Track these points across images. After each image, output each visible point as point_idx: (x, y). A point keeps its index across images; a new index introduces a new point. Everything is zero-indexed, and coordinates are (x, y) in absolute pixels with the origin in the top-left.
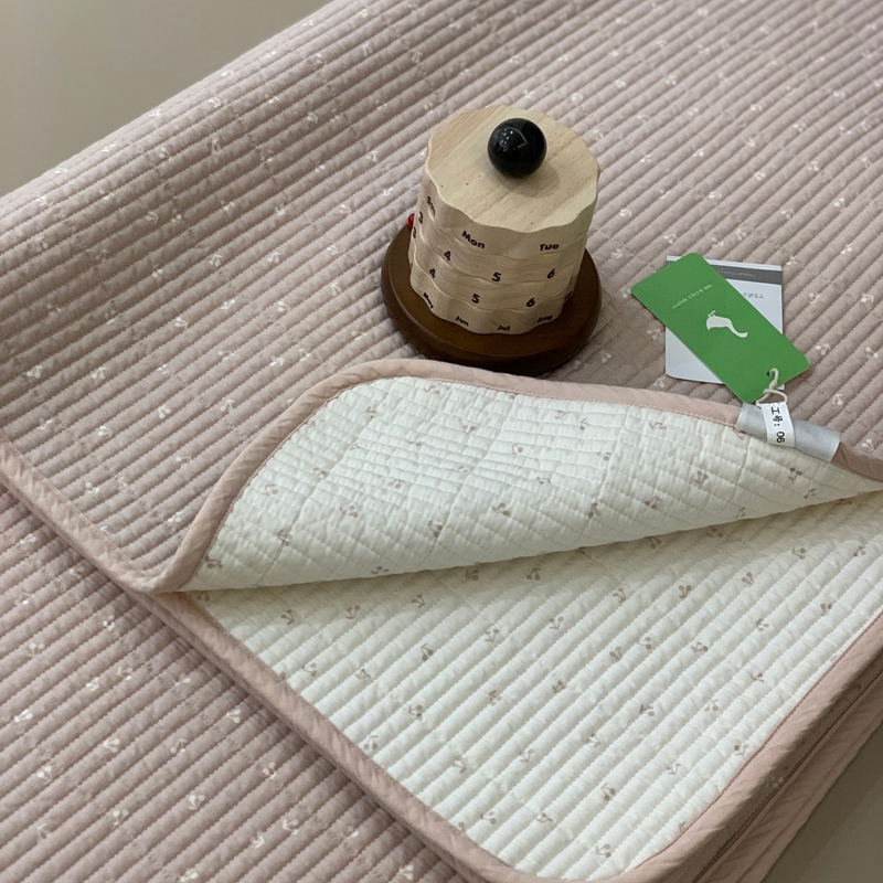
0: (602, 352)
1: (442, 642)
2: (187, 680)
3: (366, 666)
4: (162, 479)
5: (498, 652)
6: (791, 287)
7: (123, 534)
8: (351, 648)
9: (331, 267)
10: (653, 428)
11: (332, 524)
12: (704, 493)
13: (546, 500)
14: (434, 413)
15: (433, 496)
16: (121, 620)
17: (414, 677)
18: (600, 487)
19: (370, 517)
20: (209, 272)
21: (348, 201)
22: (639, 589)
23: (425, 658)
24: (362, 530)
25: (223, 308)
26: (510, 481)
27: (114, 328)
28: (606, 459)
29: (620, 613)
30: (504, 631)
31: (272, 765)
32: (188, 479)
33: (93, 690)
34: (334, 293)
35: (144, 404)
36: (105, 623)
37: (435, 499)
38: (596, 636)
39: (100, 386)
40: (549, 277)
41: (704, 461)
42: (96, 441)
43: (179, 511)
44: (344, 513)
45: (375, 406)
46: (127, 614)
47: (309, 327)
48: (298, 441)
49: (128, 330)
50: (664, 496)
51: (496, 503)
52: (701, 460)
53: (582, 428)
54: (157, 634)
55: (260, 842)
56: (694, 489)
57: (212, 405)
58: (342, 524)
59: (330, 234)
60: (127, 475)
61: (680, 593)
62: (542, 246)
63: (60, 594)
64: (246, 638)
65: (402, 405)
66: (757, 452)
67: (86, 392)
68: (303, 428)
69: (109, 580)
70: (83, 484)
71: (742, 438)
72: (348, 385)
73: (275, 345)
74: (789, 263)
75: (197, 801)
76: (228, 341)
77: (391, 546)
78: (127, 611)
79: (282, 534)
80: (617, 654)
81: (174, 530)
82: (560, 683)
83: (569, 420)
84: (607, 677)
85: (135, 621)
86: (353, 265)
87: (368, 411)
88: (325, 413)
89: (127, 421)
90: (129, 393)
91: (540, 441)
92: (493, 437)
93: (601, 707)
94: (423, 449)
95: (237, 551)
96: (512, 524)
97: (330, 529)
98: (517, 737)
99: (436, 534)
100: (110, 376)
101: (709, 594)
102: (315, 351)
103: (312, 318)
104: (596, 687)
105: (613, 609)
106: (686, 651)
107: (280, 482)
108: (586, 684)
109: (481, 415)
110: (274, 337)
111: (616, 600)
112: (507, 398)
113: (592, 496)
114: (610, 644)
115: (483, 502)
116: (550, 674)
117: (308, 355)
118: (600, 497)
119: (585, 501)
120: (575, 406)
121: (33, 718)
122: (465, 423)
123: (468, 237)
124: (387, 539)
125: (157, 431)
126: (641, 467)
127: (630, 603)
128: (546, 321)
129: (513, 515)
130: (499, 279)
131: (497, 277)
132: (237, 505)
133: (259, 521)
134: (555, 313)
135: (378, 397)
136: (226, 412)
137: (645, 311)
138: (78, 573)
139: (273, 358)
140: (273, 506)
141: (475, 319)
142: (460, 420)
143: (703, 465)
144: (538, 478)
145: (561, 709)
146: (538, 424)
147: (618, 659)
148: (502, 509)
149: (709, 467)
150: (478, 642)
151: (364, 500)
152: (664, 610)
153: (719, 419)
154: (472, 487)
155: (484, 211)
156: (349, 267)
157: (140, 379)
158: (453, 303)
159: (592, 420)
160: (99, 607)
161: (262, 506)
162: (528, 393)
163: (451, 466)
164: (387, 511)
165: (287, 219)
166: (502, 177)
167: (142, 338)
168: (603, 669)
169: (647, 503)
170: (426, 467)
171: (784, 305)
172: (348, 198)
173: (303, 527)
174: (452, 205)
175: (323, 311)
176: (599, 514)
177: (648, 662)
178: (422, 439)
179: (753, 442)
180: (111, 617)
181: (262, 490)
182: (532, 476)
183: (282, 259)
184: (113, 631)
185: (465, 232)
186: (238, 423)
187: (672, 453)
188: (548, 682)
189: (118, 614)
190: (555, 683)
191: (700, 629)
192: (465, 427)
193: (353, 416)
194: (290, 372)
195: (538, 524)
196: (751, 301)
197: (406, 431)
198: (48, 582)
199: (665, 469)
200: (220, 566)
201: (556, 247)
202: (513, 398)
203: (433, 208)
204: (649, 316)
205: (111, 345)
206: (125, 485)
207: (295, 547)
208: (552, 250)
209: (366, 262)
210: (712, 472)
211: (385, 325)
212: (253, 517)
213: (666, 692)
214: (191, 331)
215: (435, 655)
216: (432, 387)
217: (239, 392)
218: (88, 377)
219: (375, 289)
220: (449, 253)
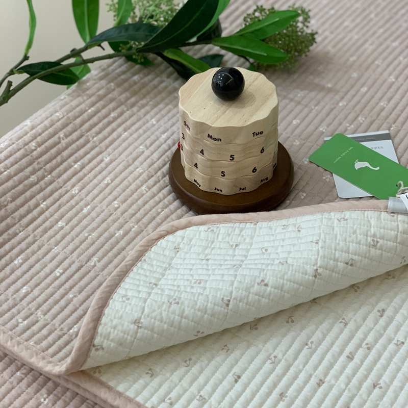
1: (245, 369)
3: (202, 393)
4: (63, 309)
5: (279, 369)
6: (397, 140)
7: (44, 344)
8: (191, 384)
9: (140, 179)
10: (340, 221)
11: (165, 310)
12: (378, 252)
13: (287, 273)
14: (213, 242)
15: (221, 284)
16: (51, 396)
17: (232, 394)
18: (317, 259)
19: (186, 303)
20: (73, 197)
22: (354, 316)
23: (236, 381)
24: (183, 311)
25: (84, 211)
26: (264, 267)
27: (23, 236)
28: (317, 243)
29: (346, 332)
30: (280, 356)
32: (78, 306)
34: (144, 192)
35: (47, 270)
36: (42, 400)
37: (223, 286)
38: (335, 349)
39: (20, 266)
40: (261, 152)
41: (374, 233)
42: (22, 295)
43: (75, 325)
44: (171, 303)
45: (179, 245)
46: (55, 392)
47: (134, 212)
48: (137, 270)
49: (32, 235)
50: (355, 257)
51: (258, 280)
52: (372, 232)
53: (299, 231)
54: (74, 400)
56: (373, 250)
57: (86, 263)
58: (171, 309)
59: (137, 163)
60: (42, 311)
61: (379, 314)
62: (254, 133)
63: (13, 388)
64: (126, 390)
65: (193, 242)
66: (404, 222)
67: (12, 272)
68: (139, 264)
69: (41, 374)
70: (17, 320)
71: (393, 216)
72: (161, 237)
73: (116, 224)
74: (392, 129)
76: (90, 228)
77: (203, 317)
78: (54, 390)
79: (137, 322)
80: (350, 356)
81: (74, 336)
82: (321, 380)
83: (291, 228)
84: (348, 371)
85: (60, 395)
86: (152, 176)
87: (175, 248)
88: (150, 254)
89: (38, 282)
90: (37, 267)
91: (277, 243)
92: (249, 247)
93: (349, 389)
94: (210, 262)
95: (111, 337)
96: (271, 291)
97: (164, 314)
99: (228, 305)
100: (25, 260)
101: (396, 311)
102: (139, 223)
103: (134, 207)
104: (343, 378)
105: (341, 331)
106: (391, 347)
107: (130, 294)
108: (337, 378)
109: (240, 237)
110: (115, 221)
111: (342, 325)
112: (252, 225)
113: (314, 265)
114: (345, 351)
115: (251, 281)
116: (313, 376)
117: (136, 226)
118: (318, 265)
119: (310, 269)
120: (292, 221)
122: (231, 244)
123: (211, 137)
124: (199, 313)
125: (57, 283)
126: (339, 244)
127: (351, 325)
128: (266, 181)
129: (270, 284)
130: (233, 159)
131: (232, 157)
132: (107, 311)
133: (121, 317)
134: (270, 175)
135: (179, 240)
136: (95, 266)
138: (23, 374)
139: (116, 231)
140: (128, 308)
141: (225, 186)
142: (228, 242)
143: (374, 236)
144: (280, 262)
145: (325, 396)
146: (273, 235)
147: (352, 359)
148: (263, 283)
149: (378, 236)
150: (266, 365)
151: (181, 294)
152: (372, 326)
153: (376, 209)
154: (242, 275)
155: (217, 120)
156: (150, 177)
157: (43, 258)
158: (211, 180)
159: (303, 225)
160: (37, 391)
161: (122, 308)
162: (264, 220)
163: (228, 267)
164: (196, 297)
165: (111, 162)
166: (223, 102)
167: (41, 237)
168: (344, 367)
169: (347, 263)
170: (214, 270)
171: (396, 149)
172: (143, 143)
173: (148, 316)
175: (140, 202)
176: (320, 275)
177: (370, 358)
178: (209, 257)
179: (400, 217)
180: (45, 396)
181: (120, 300)
182: (276, 262)
183: (112, 181)
184: (48, 404)
185: (209, 135)
186: (103, 270)
187: (355, 232)
188: (313, 381)
189: (49, 393)
190: (318, 381)
191: (396, 332)
192: (232, 246)
193: (167, 253)
194: (127, 238)
195: (286, 288)
196: (377, 151)
197: (199, 254)
198: (5, 382)
199: (352, 242)
200: (103, 349)
201: (261, 133)
202: (256, 224)
203: (188, 127)
205: (23, 245)
206: (42, 316)
207: (146, 328)
208: (260, 135)
209: (159, 173)
210: (380, 239)
211: (177, 203)
212: (117, 316)
213: (386, 373)
214: (68, 228)
215: (242, 378)
216: (209, 228)
217: (100, 253)
218: (12, 264)
219: (167, 186)
220: (202, 150)
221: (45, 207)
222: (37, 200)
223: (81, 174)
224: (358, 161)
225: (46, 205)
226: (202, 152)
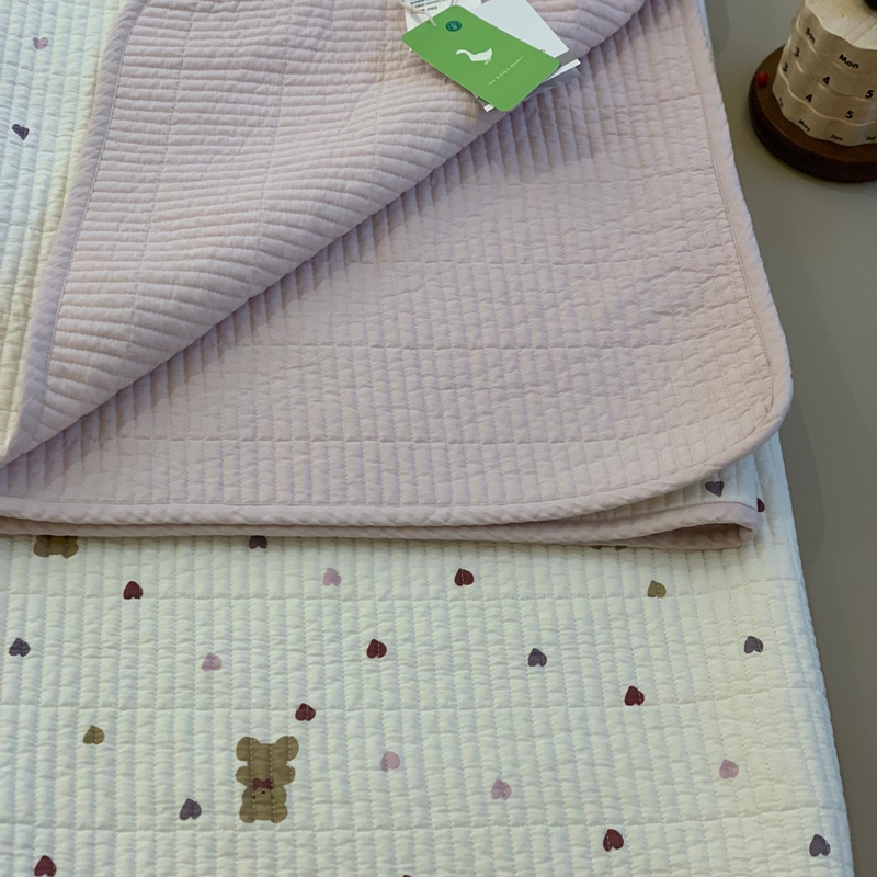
123: (845, 59)
131: (870, 93)
141: (848, 133)
155: (860, 36)
174: (833, 32)
185: (842, 56)
203: (812, 38)
220: (828, 78)
226: (826, 80)
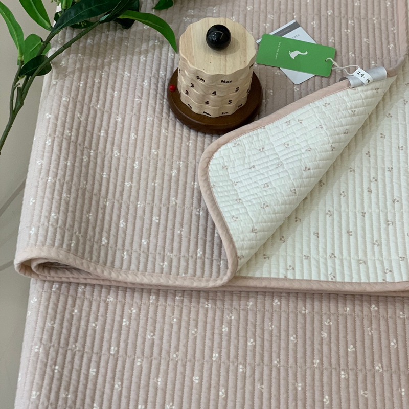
0: (268, 91)
1: (317, 227)
2: (251, 303)
3: (304, 254)
4: (180, 243)
5: (336, 216)
6: (303, 24)
8: (294, 251)
9: (156, 125)
10: (325, 106)
11: (264, 214)
12: (357, 117)
13: (316, 156)
14: (245, 152)
15: (283, 181)
16: (210, 301)
17: (321, 245)
18: (328, 138)
19: (272, 203)
20: (119, 159)
21: (136, 96)
22: (355, 164)
23: (318, 237)
24: (274, 210)
25: (136, 167)
26: (299, 158)
27: (111, 205)
28: (322, 128)
29: (357, 175)
30: (331, 209)
31: (303, 309)
32: (189, 236)
33: (227, 330)
34: (167, 134)
35: (147, 221)
36: (206, 306)
37: (284, 182)
38: (358, 190)
39: (127, 228)
41: (351, 106)
42: (146, 247)
43: (197, 249)
44: (263, 208)
45: (224, 164)
46: (210, 298)
47: (171, 153)
48: (218, 195)
49: (116, 202)
50: (348, 127)
51: (303, 168)
52: (350, 106)
53: (301, 123)
54: (226, 296)
55: (325, 335)
56: (354, 117)
57: (169, 205)
58: (267, 212)
59: (142, 113)
60: (169, 251)
61: (367, 156)
62: (249, 68)
63: (182, 308)
64: (262, 274)
65: (232, 157)
66: (363, 91)
67: (125, 233)
68: (213, 189)
69: (192, 291)
70: (159, 265)
71: (355, 90)
72: (208, 163)
73: (167, 168)
74: (295, 17)
75: (294, 338)
76: (151, 177)
77: (286, 208)
78: (208, 297)
79: (253, 230)
80: (369, 190)
81: (203, 257)
82: (363, 213)
83: (293, 123)
84: (374, 200)
85: (215, 298)
86: (161, 119)
87: (223, 167)
88: (212, 180)
89: (148, 232)
90: (138, 222)
91: (291, 137)
92: (272, 147)
93: (382, 211)
94: (257, 168)
95: (245, 247)
96: (313, 172)
97: (265, 217)
98: (368, 240)
99: (295, 193)
100: (126, 221)
101: (376, 150)
102: (182, 159)
103: (168, 149)
104: (374, 205)
105: (354, 176)
106: (387, 174)
107: (233, 213)
108: (370, 207)
109: (261, 142)
110: (164, 165)
111: (352, 172)
112: (263, 130)
113: (329, 144)
114: (364, 189)
115: (299, 171)
116: (357, 212)
117: (181, 163)
118: (331, 142)
119: (328, 147)
120: (289, 117)
121: (219, 355)
122: (258, 148)
123: (224, 82)
124: (283, 206)
125: (161, 228)
126: (335, 123)
127: (357, 170)
129: (311, 168)
130: (238, 90)
131: (237, 89)
132: (231, 232)
133: (242, 232)
135: (221, 161)
136: (176, 204)
137: (267, 67)
138: (180, 297)
139: (171, 172)
140: (242, 223)
141: (230, 109)
142: (256, 149)
143: (351, 108)
144: (306, 150)
145: (371, 220)
146: (283, 132)
147: (371, 192)
148: (307, 169)
149: (353, 107)
150: (327, 219)
151: (264, 199)
152: (369, 165)
153: (342, 89)
155: (226, 68)
156: (161, 120)
157: (136, 214)
158: (221, 109)
159: (301, 118)
160: (199, 303)
161: (238, 226)
162: (269, 123)
163: (275, 166)
164: (275, 196)
165: (123, 120)
167: (122, 200)
168: (370, 198)
169: (345, 133)
170: (267, 172)
171: (307, 32)
172: (135, 95)
173: (257, 223)
174: (214, 74)
175: (169, 143)
176: (334, 148)
177: (380, 186)
178: (252, 164)
179: (360, 89)
180: (206, 303)
181: (232, 220)
182: (303, 151)
183: (137, 134)
184: (211, 307)
185: (222, 81)
186: (184, 204)
187: (339, 111)
188: (359, 215)
189: (207, 300)
190: (362, 214)
191: (384, 163)
192: (260, 150)
193: (221, 173)
194: (182, 174)
195: (321, 165)
196: (297, 39)
197: (243, 165)
198: (174, 308)
199: (341, 118)
202: (264, 128)
203: (202, 80)
204: (270, 68)
205: (116, 211)
206: (171, 254)
207: (260, 231)
209: (164, 115)
210: (355, 108)
211: (193, 133)
212: (240, 232)
213: (395, 191)
214: (134, 184)
215: (320, 233)
216: (235, 144)
217: (173, 193)
218: (120, 228)
219: (176, 122)
220: (215, 92)
221: (107, 176)
222: (99, 173)
223: (110, 139)
224: (292, 52)
225: (107, 174)
226: (215, 93)
